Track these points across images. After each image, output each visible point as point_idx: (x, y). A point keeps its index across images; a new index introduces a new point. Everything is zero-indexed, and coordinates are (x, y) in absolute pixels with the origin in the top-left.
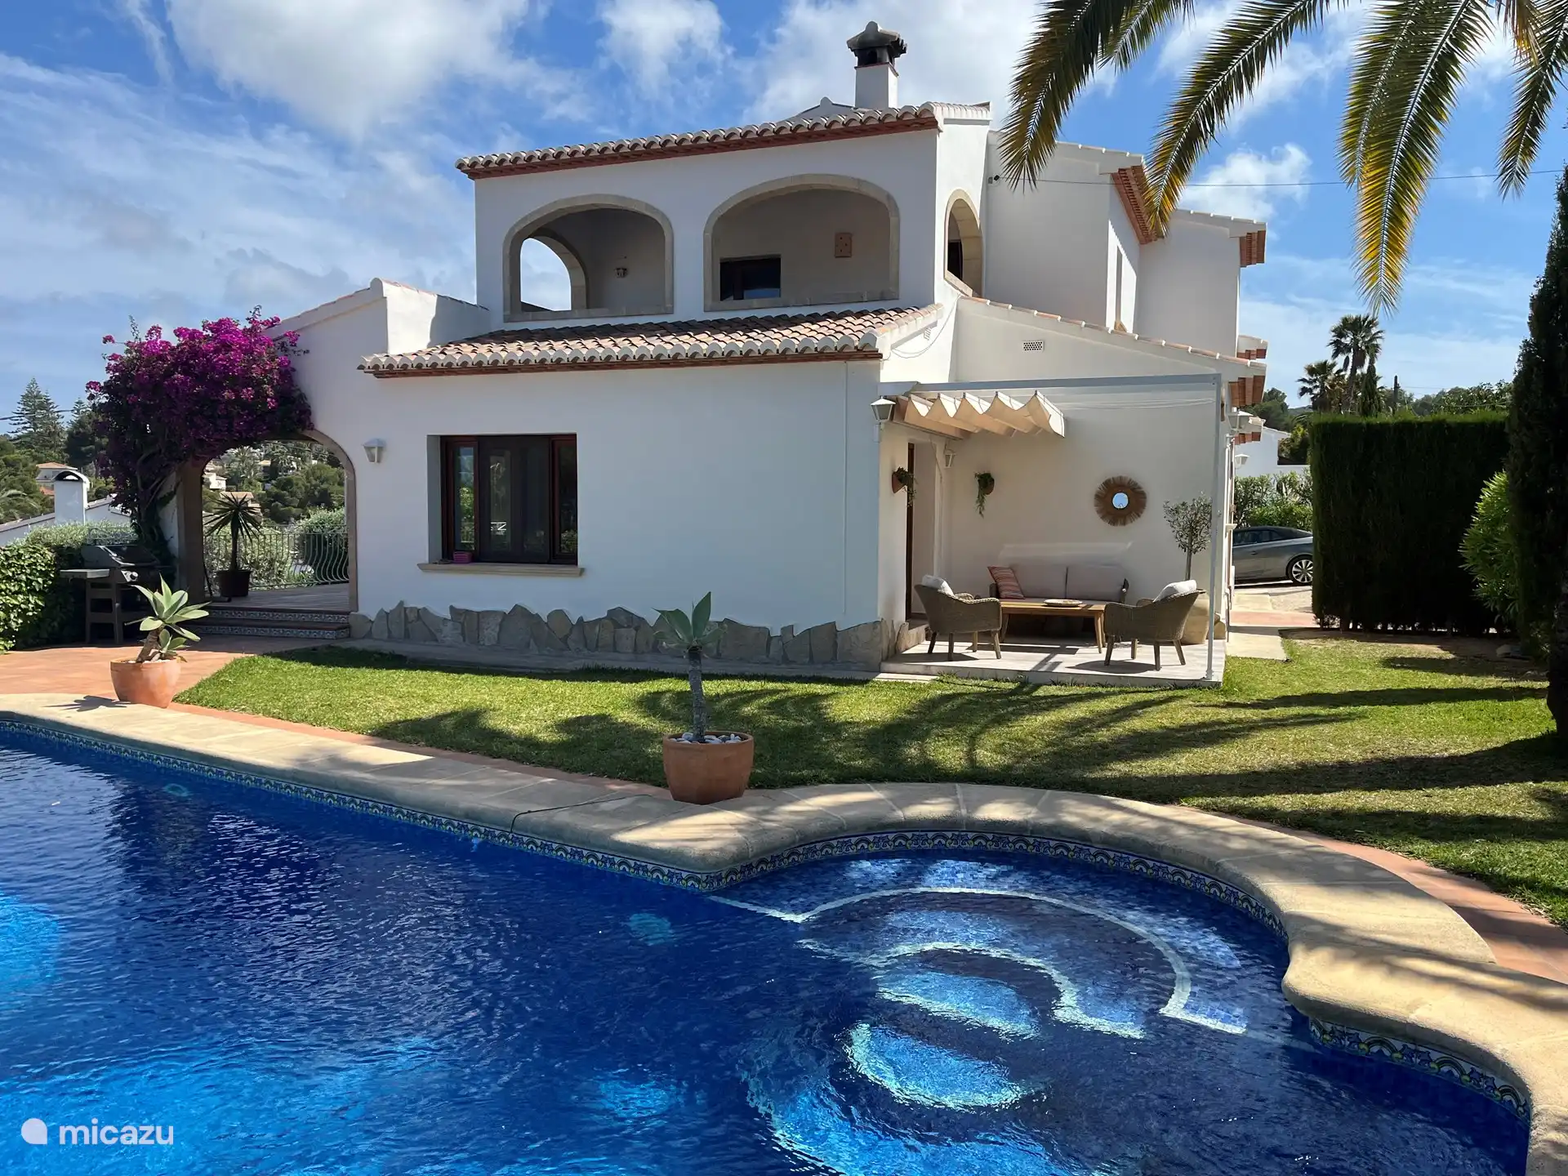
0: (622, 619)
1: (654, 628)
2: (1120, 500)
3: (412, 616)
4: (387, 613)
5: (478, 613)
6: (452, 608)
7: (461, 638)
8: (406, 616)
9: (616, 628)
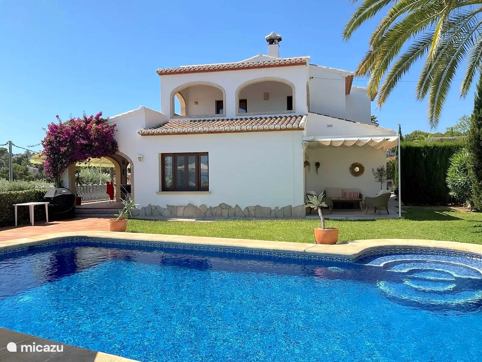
0: (223, 206)
1: (234, 209)
2: (357, 169)
3: (153, 208)
4: (145, 208)
5: (177, 206)
6: (167, 205)
7: (171, 214)
8: (151, 208)
9: (222, 209)
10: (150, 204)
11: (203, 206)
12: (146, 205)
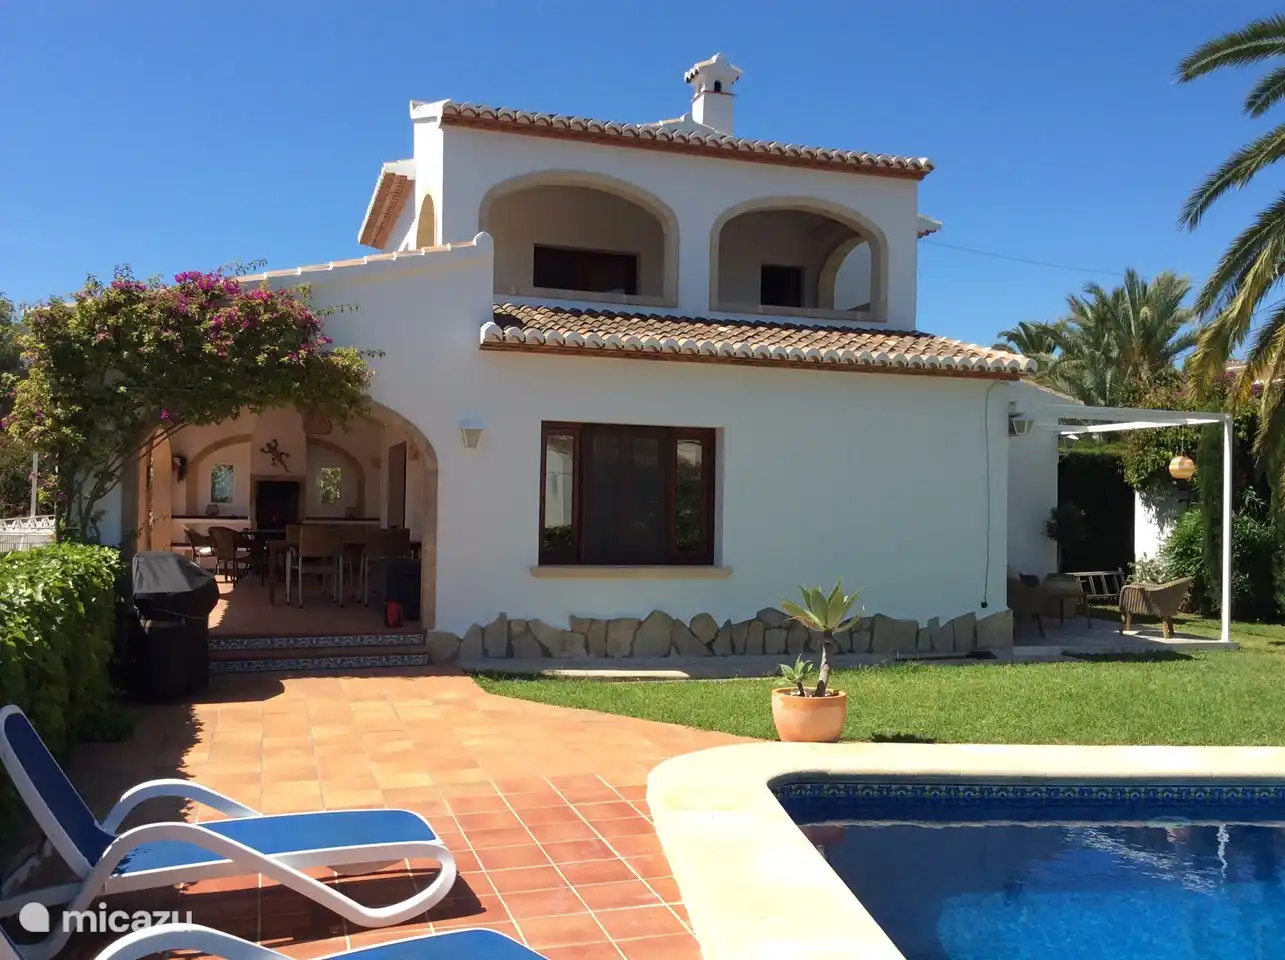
0: (771, 619)
3: (516, 629)
5: (608, 622)
6: (572, 618)
7: (584, 651)
8: (509, 630)
9: (766, 629)
10: (503, 616)
11: (704, 619)
12: (486, 618)
